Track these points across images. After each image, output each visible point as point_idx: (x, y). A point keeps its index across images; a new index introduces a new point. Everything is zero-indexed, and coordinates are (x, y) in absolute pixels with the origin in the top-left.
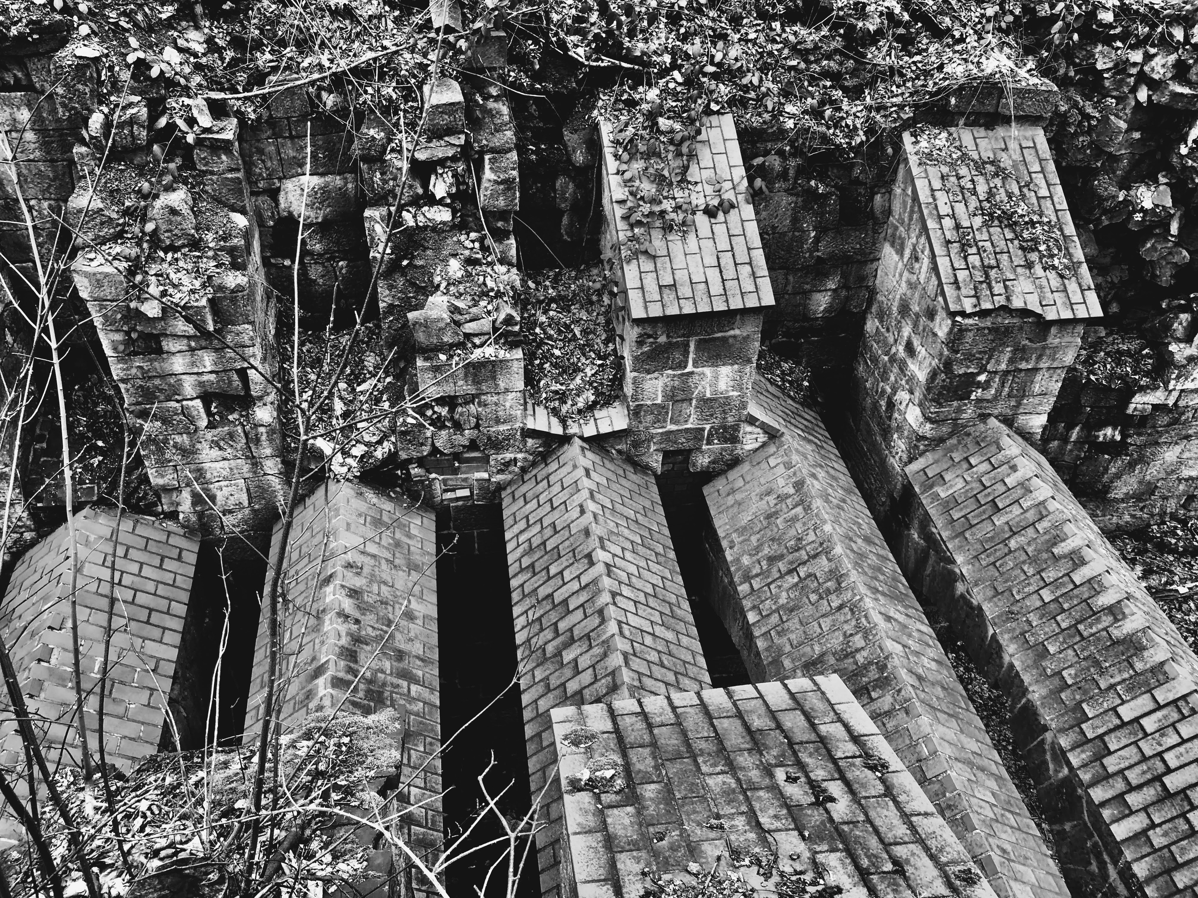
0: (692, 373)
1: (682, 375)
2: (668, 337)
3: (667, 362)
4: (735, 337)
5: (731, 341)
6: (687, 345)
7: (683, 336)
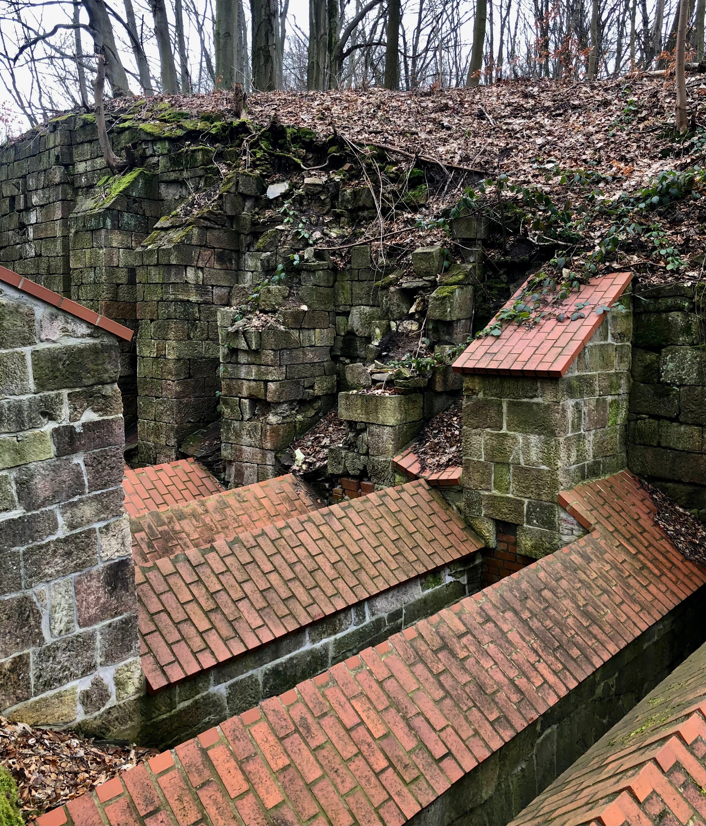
0: (506, 435)
1: (498, 434)
2: (485, 394)
3: (485, 420)
4: (538, 404)
5: (535, 407)
6: (500, 405)
7: (496, 395)
